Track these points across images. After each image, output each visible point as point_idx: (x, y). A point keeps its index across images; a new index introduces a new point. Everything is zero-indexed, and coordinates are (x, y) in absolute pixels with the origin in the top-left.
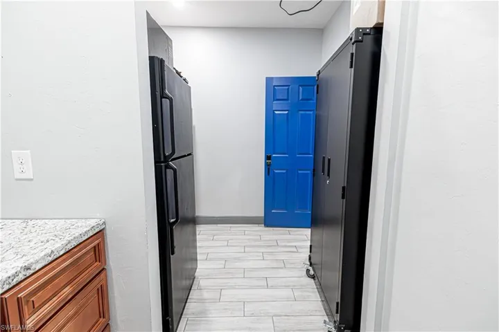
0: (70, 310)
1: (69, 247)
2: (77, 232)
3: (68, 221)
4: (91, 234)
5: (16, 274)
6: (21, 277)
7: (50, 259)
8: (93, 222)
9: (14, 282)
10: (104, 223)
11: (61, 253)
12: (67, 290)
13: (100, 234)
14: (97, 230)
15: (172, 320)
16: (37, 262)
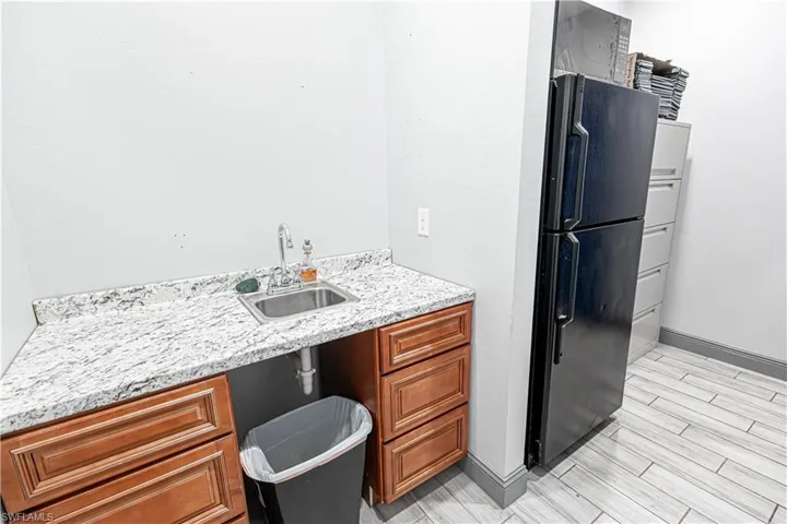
0: (427, 367)
1: (435, 308)
2: (444, 296)
3: (447, 283)
4: (457, 302)
5: (390, 316)
6: (393, 320)
7: (417, 313)
8: (462, 291)
9: (388, 322)
10: (474, 295)
11: (427, 312)
12: (428, 348)
13: (471, 303)
14: (465, 300)
15: (543, 446)
16: (406, 312)
